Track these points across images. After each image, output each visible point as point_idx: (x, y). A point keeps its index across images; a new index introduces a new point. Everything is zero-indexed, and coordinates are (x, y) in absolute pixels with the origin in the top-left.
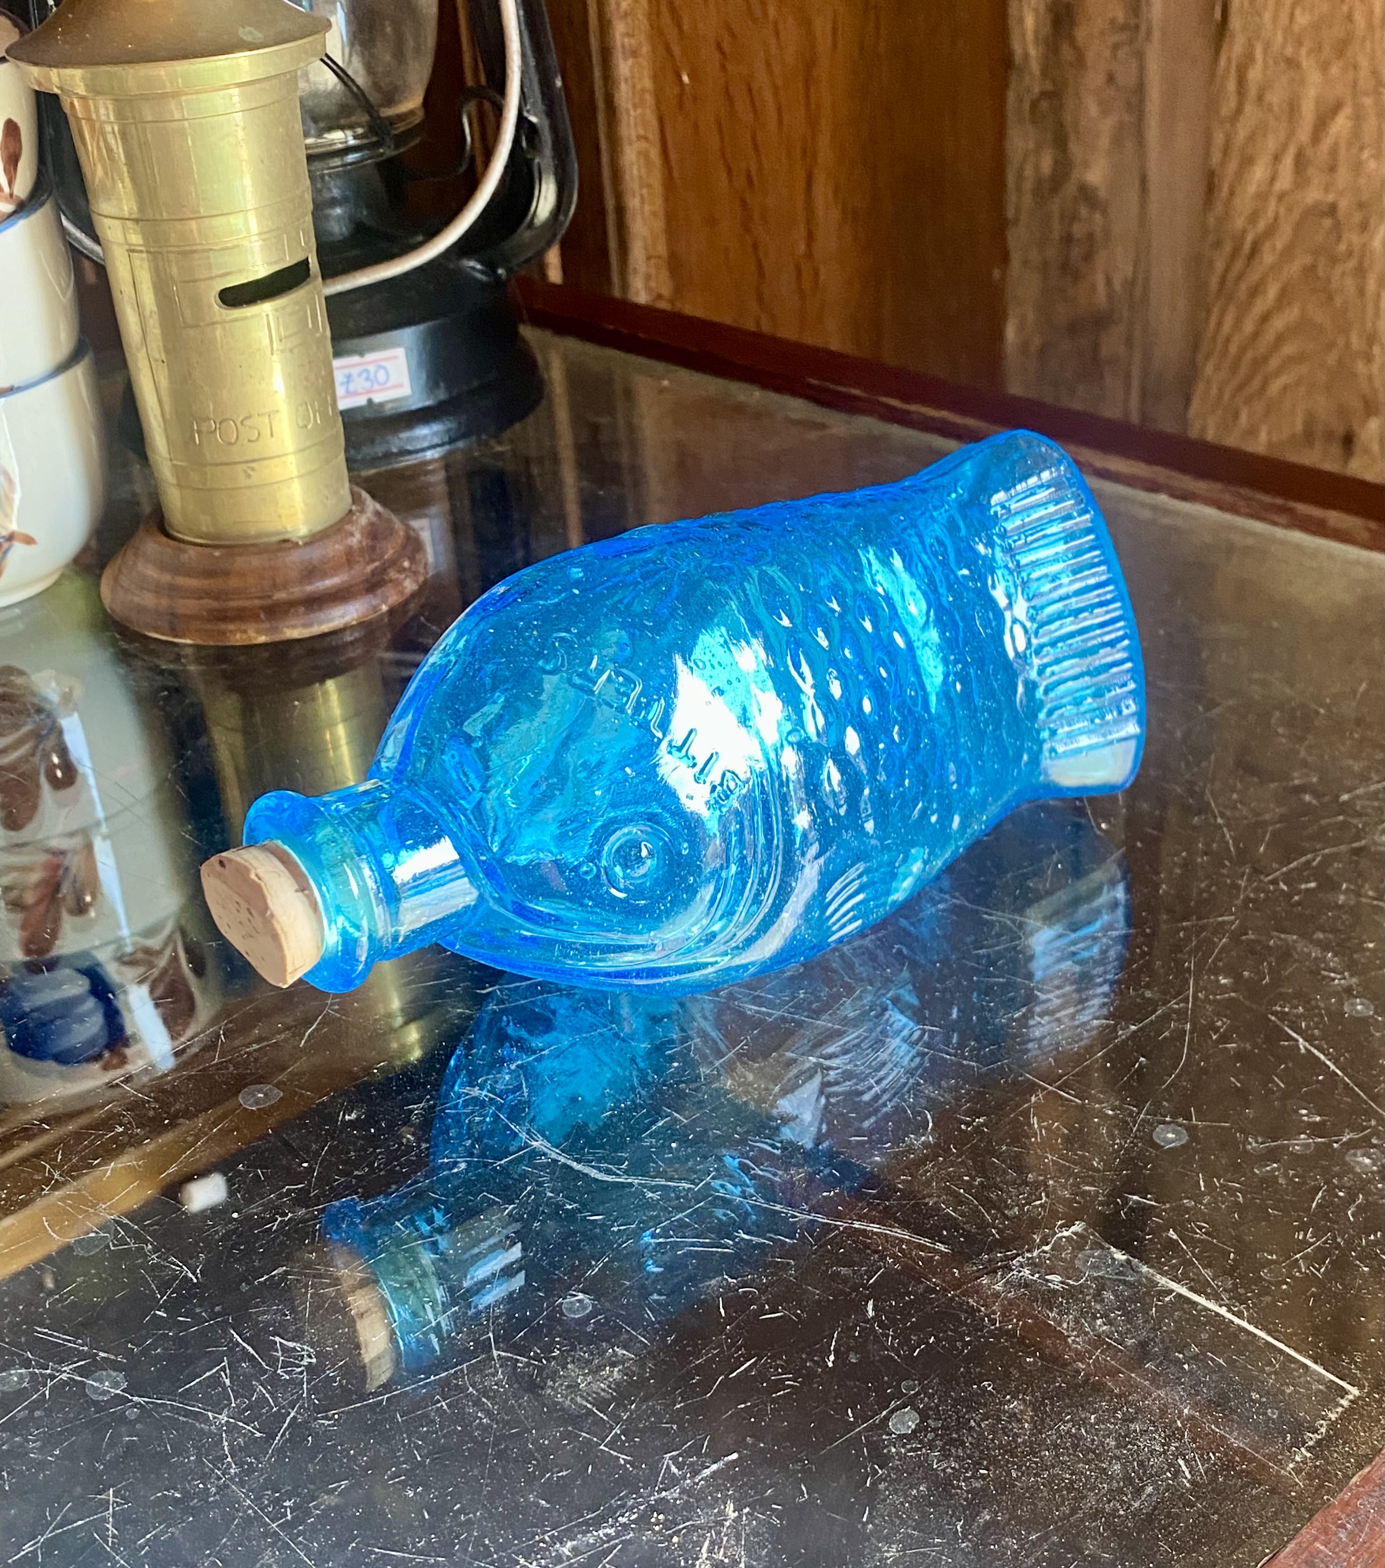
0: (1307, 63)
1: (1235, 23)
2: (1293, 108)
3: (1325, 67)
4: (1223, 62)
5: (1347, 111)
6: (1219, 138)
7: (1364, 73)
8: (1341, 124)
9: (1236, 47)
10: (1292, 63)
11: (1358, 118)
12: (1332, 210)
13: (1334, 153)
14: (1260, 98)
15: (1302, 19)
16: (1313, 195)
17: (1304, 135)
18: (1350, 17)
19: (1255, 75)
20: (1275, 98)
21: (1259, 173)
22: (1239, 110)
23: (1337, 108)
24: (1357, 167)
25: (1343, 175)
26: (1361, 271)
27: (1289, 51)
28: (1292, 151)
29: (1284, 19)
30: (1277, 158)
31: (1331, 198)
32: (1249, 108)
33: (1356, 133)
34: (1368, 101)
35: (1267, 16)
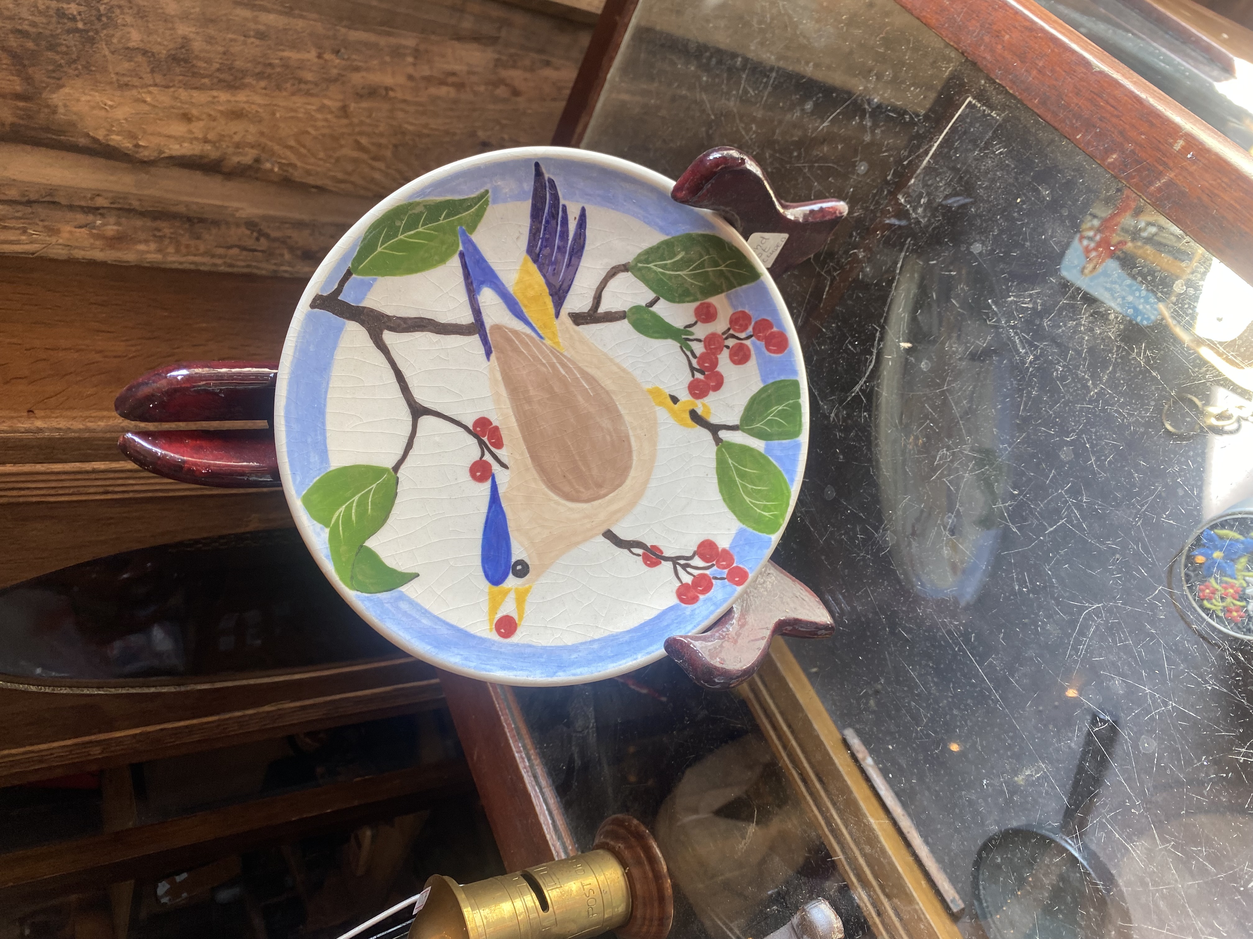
0: (338, 154)
1: (319, 183)
2: (355, 161)
3: (342, 146)
4: (334, 189)
5: (359, 138)
6: (362, 192)
7: (344, 130)
8: (364, 141)
9: (329, 184)
10: (338, 160)
11: (361, 133)
12: (395, 146)
13: (373, 144)
14: (349, 174)
15: (322, 155)
16: (388, 153)
17: (365, 156)
18: (324, 135)
19: (340, 176)
20: (350, 167)
21: (377, 176)
22: (352, 183)
23: (357, 142)
24: (381, 135)
25: (383, 141)
26: (420, 135)
27: (333, 161)
28: (370, 162)
29: (321, 163)
30: (373, 168)
31: (391, 146)
32: (352, 179)
33: (368, 135)
34: (357, 129)
35: (319, 169)
